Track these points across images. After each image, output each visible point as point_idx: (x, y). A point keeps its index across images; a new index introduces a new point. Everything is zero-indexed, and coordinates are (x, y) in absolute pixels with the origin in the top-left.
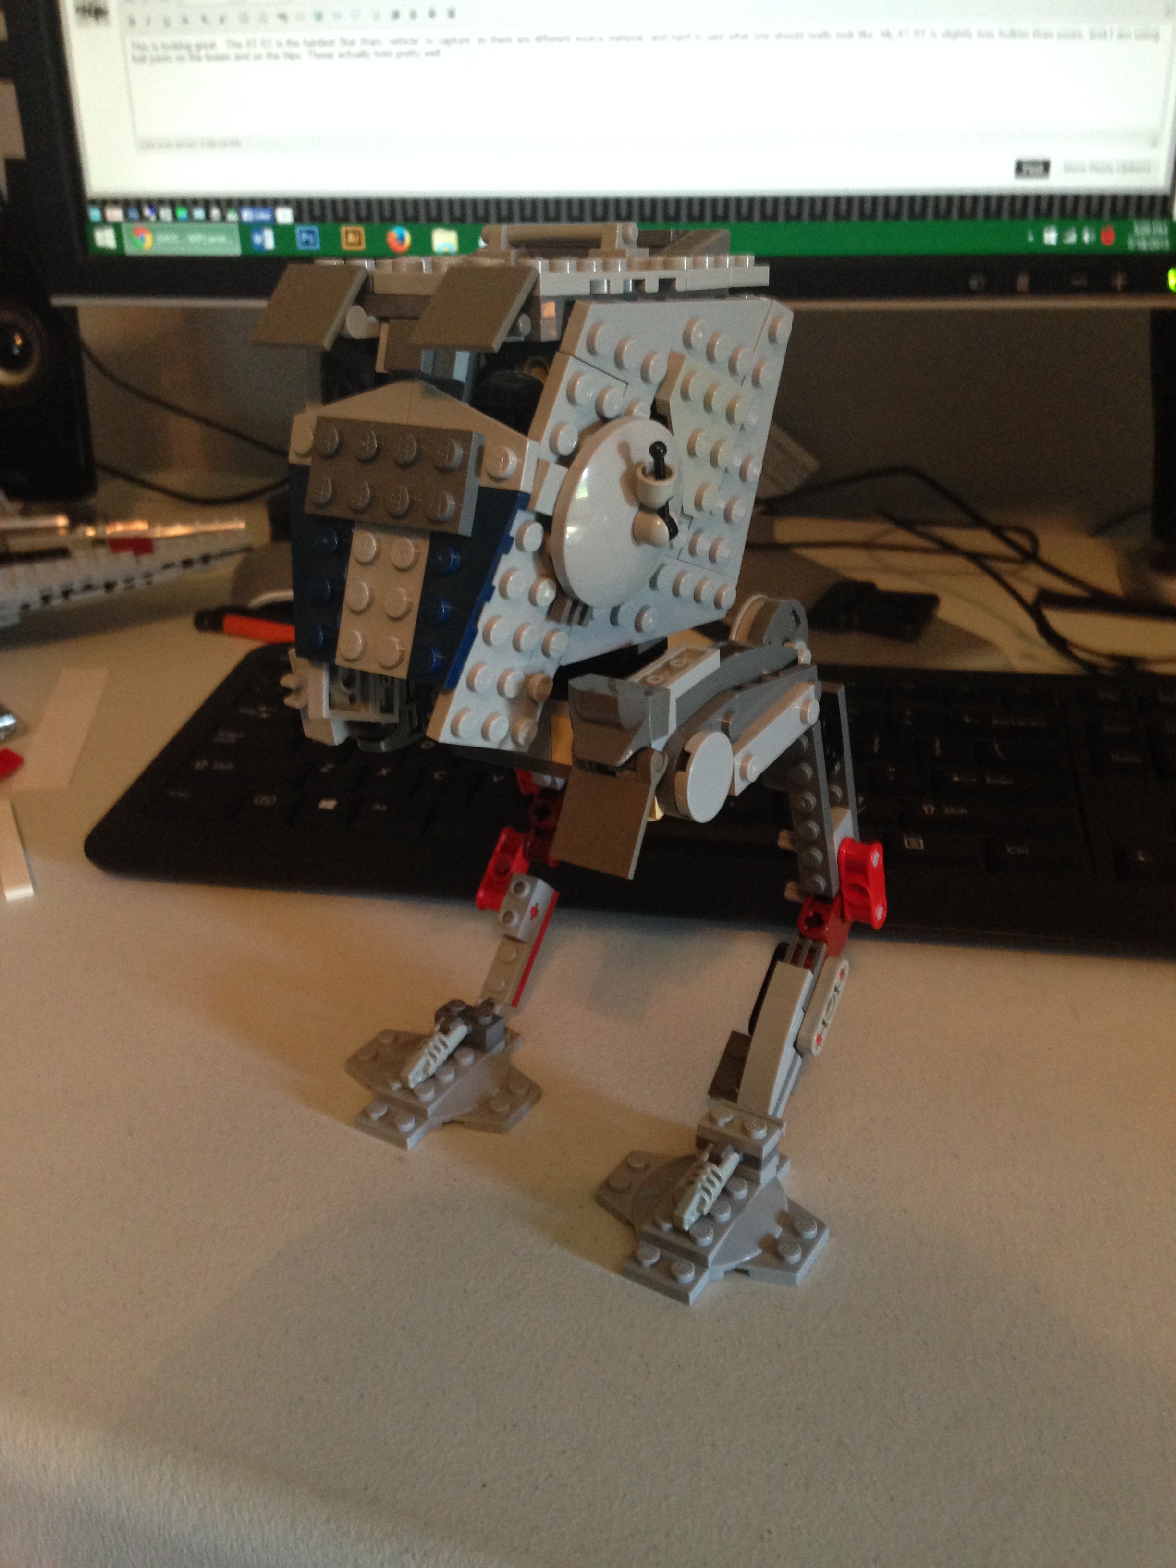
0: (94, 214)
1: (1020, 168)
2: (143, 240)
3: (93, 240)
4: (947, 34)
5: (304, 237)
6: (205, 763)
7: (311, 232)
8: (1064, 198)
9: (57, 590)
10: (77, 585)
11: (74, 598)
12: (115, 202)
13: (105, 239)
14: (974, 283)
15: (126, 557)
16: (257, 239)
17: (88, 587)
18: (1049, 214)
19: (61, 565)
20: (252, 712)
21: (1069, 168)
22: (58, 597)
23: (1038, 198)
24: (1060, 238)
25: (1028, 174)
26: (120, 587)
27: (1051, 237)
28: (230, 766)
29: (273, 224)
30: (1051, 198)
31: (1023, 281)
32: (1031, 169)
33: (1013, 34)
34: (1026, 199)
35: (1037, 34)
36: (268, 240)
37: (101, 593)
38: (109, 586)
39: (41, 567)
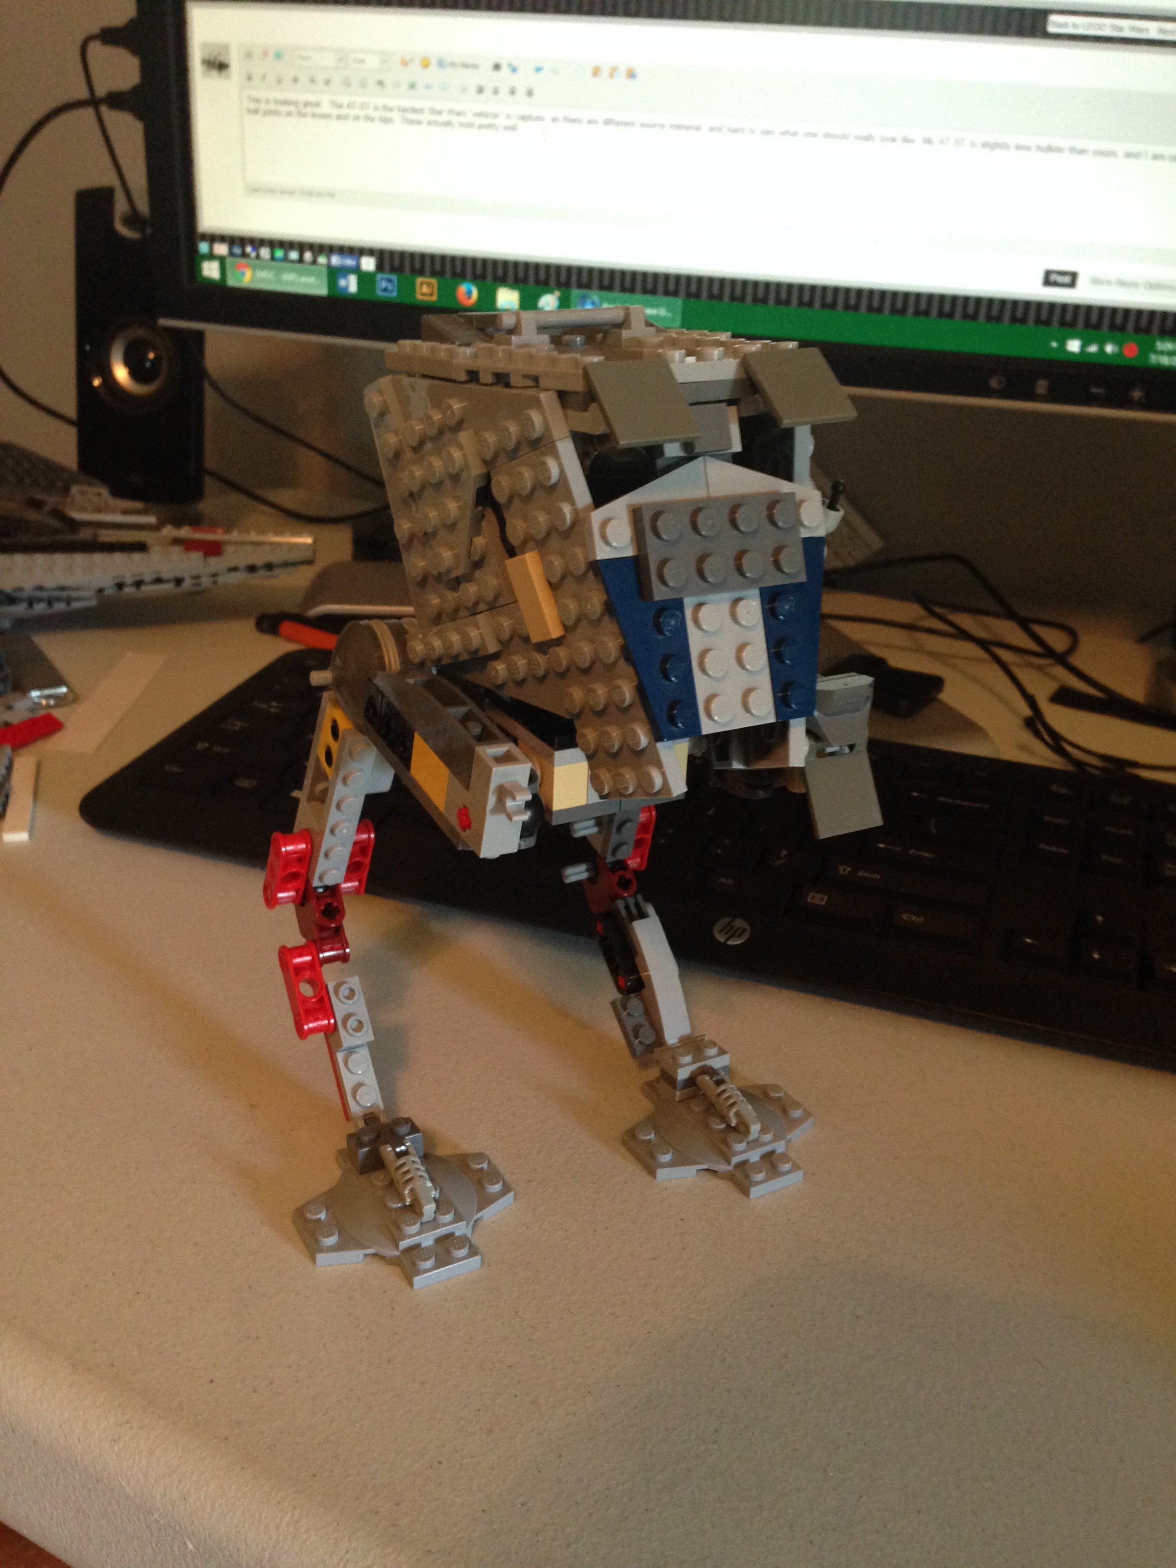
0: (204, 247)
1: (1049, 280)
2: (243, 274)
3: (200, 270)
4: (985, 145)
5: (384, 284)
6: (207, 745)
7: (390, 281)
8: (1089, 309)
9: (129, 580)
10: (148, 578)
11: (145, 588)
12: (222, 238)
13: (211, 270)
14: (994, 383)
15: (196, 557)
16: (342, 283)
17: (158, 580)
18: (1072, 325)
19: (137, 557)
20: (264, 706)
21: (1096, 281)
22: (131, 585)
23: (1064, 307)
24: (1083, 346)
25: (1055, 284)
26: (187, 584)
27: (1074, 346)
28: (227, 750)
29: (357, 270)
30: (1077, 308)
31: (1042, 386)
32: (1060, 279)
33: (1050, 149)
34: (1052, 306)
35: (1073, 150)
36: (351, 284)
37: (170, 586)
38: (179, 581)
39: (118, 558)
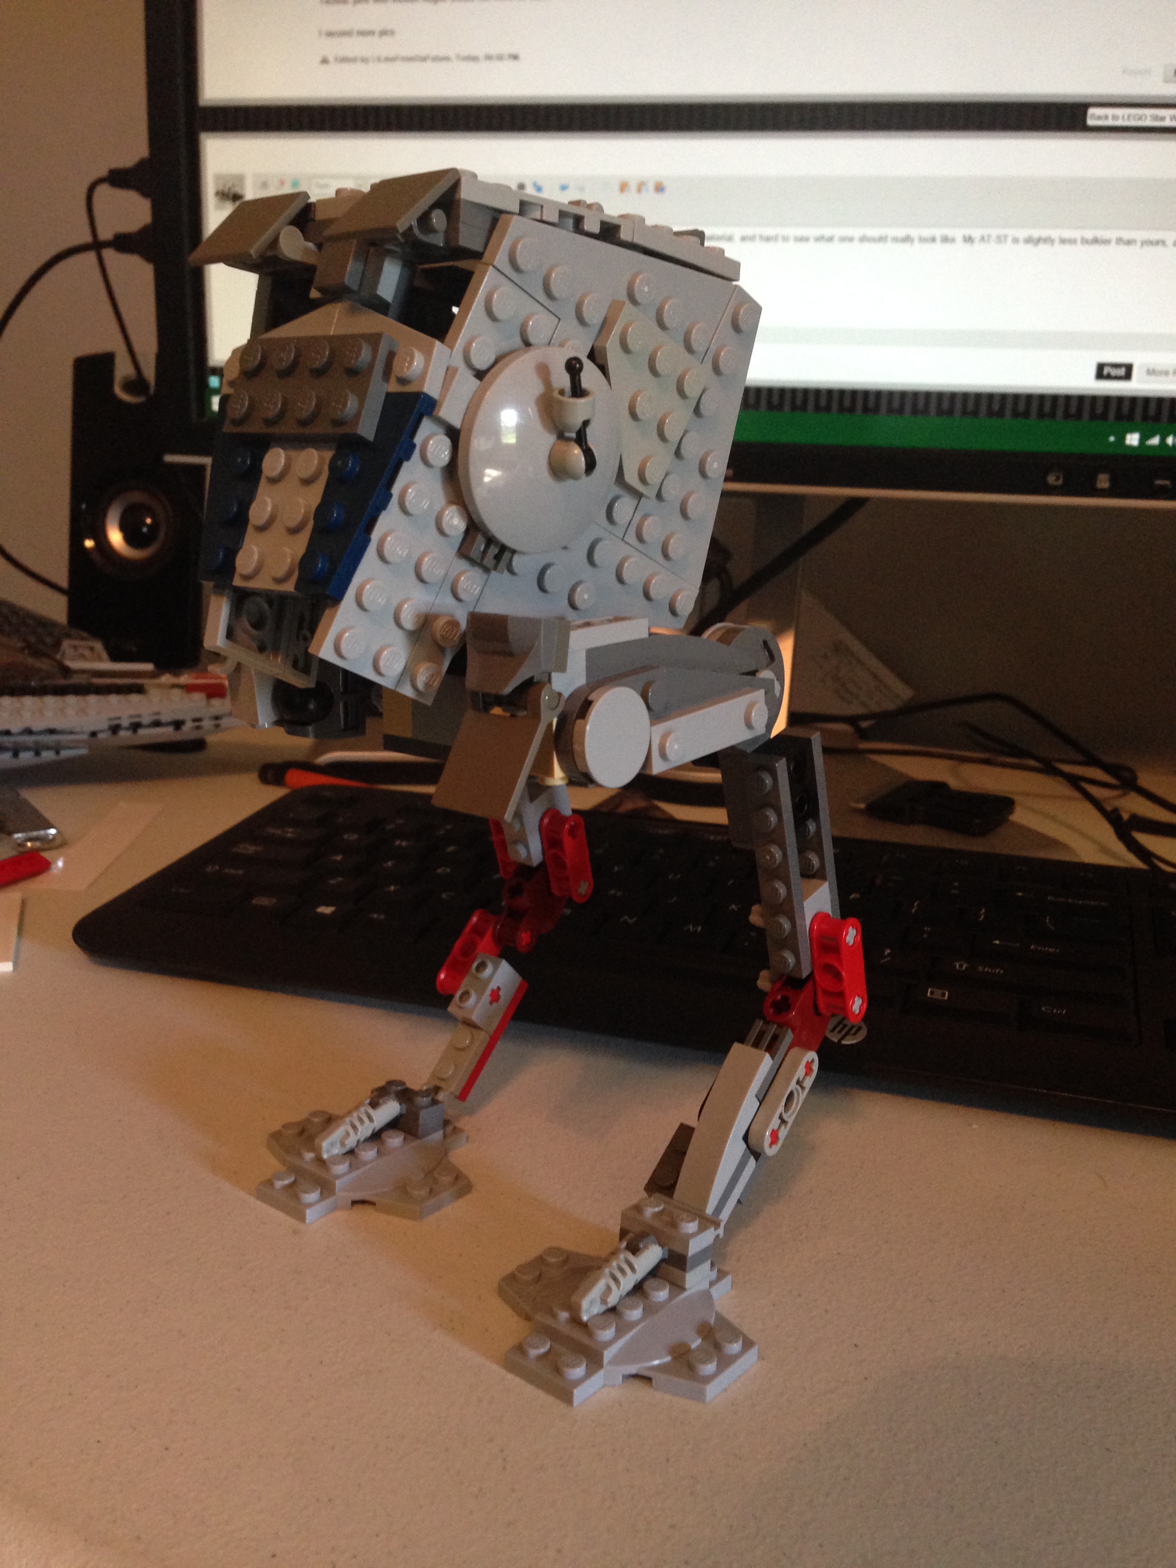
0: (214, 381)
1: (1101, 372)
3: (208, 404)
4: (1029, 240)
6: (217, 868)
8: (1147, 400)
9: (125, 723)
10: (146, 720)
11: (141, 732)
14: (1051, 479)
15: (198, 698)
17: (157, 724)
18: (1130, 417)
19: (135, 698)
20: (278, 832)
21: (1151, 372)
22: (127, 729)
23: (1120, 400)
24: (1142, 440)
25: (1109, 377)
26: (188, 726)
27: (1133, 439)
28: (241, 872)
30: (1133, 400)
31: (1103, 481)
32: (1114, 372)
33: (1096, 241)
34: (1107, 400)
35: (1120, 241)
37: (170, 729)
38: (178, 725)
39: (113, 699)
